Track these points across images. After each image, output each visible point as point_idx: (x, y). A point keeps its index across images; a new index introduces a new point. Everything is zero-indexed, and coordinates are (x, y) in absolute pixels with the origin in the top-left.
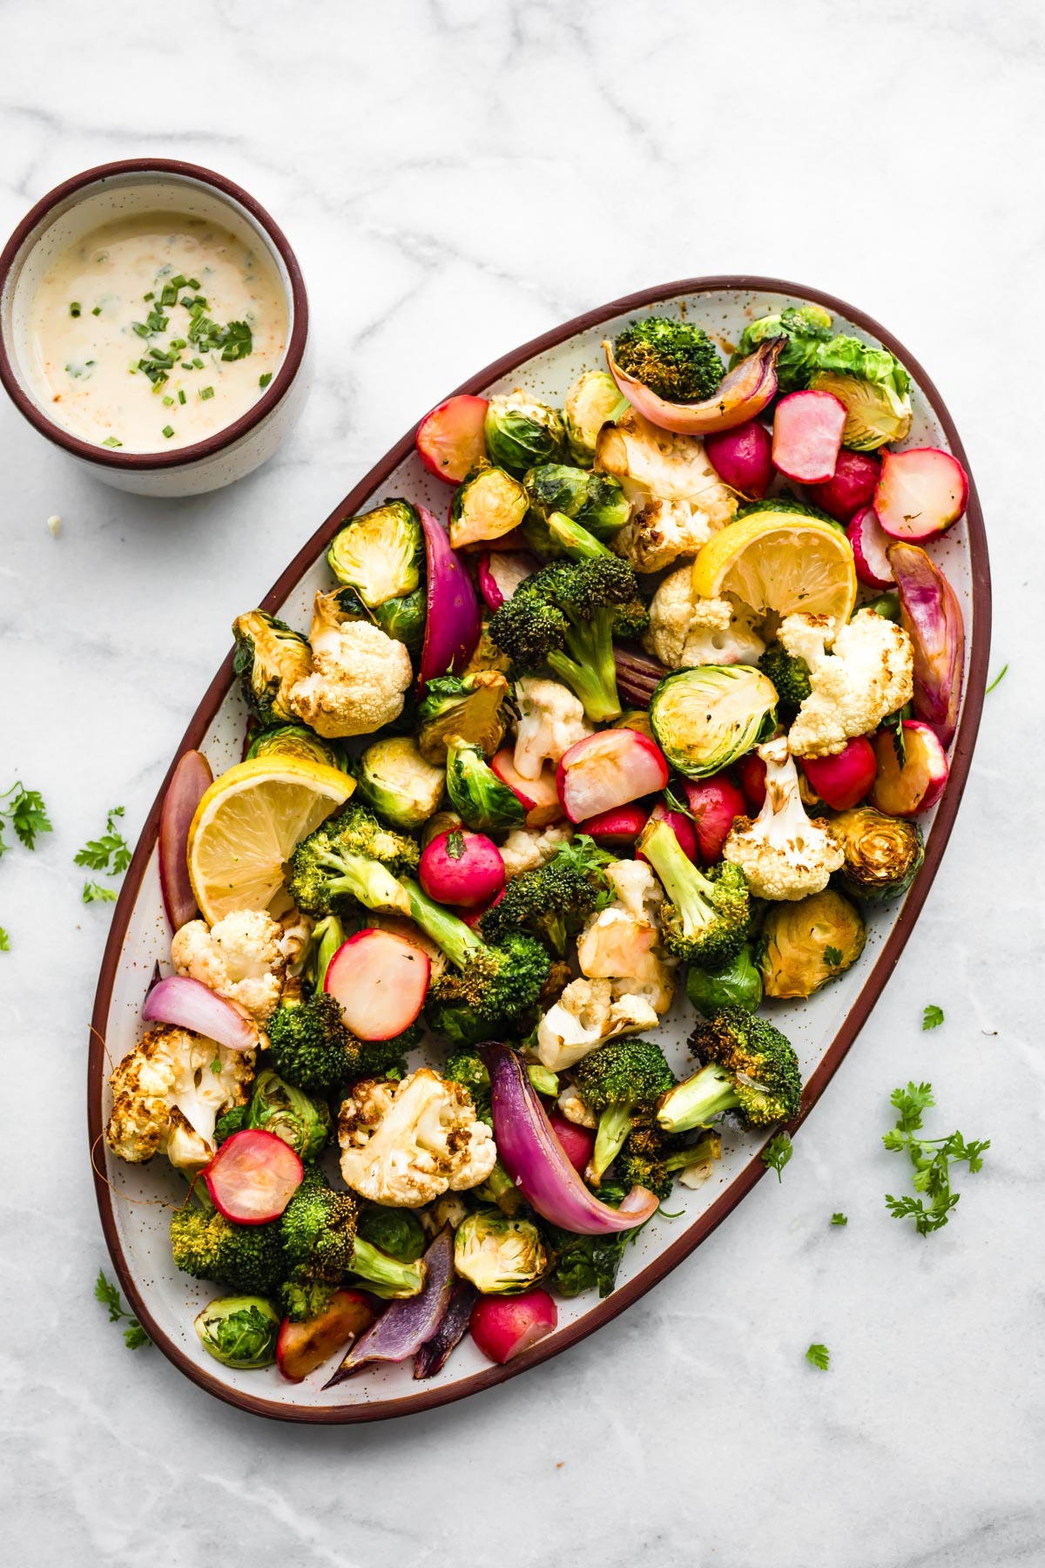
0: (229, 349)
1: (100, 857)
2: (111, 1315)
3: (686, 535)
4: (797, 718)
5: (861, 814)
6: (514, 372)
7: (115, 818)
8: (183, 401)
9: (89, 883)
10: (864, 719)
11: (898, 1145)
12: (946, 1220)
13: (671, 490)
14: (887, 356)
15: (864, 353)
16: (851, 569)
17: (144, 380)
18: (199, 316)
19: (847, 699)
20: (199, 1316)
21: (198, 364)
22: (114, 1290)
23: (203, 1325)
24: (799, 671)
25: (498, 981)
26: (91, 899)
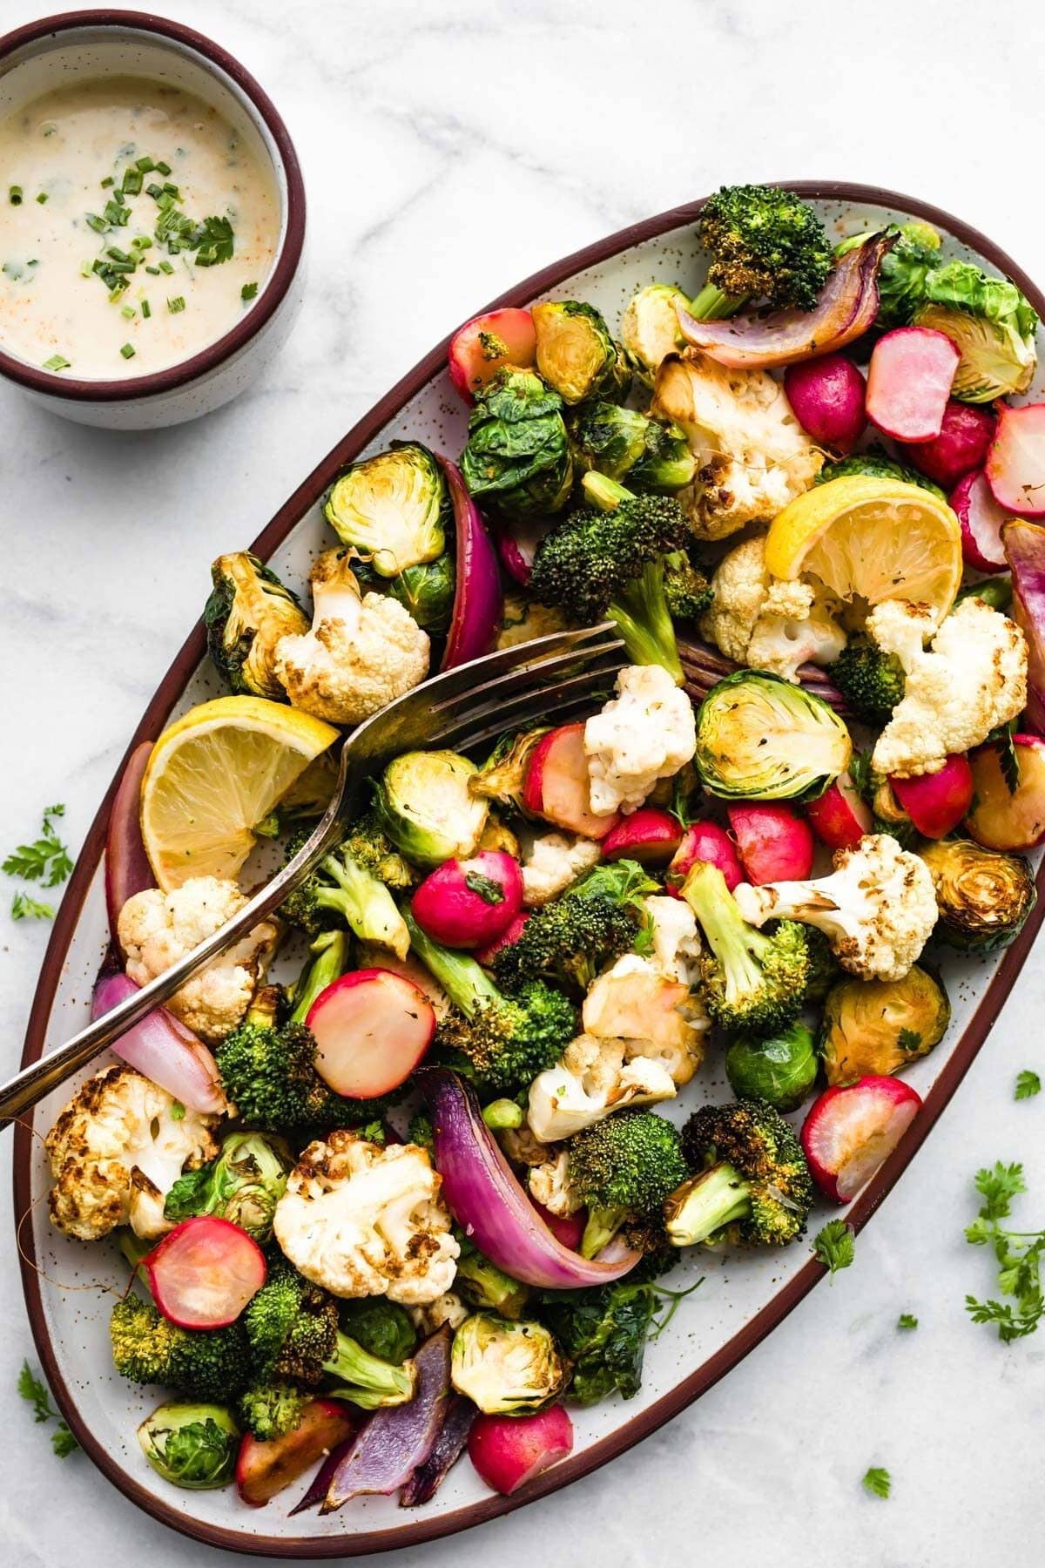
0: (205, 251)
1: (33, 865)
2: (37, 1415)
3: (762, 497)
4: (887, 728)
5: (956, 848)
6: (554, 290)
7: (52, 818)
8: (147, 314)
9: (20, 895)
10: (970, 732)
11: (982, 1238)
12: (1035, 1327)
13: (744, 441)
14: (1012, 289)
15: (983, 285)
16: (957, 551)
17: (99, 286)
18: (169, 210)
19: (951, 707)
20: (144, 1424)
21: (166, 269)
22: (41, 1387)
23: (148, 1437)
24: (890, 672)
25: (513, 1045)
26: (22, 915)
